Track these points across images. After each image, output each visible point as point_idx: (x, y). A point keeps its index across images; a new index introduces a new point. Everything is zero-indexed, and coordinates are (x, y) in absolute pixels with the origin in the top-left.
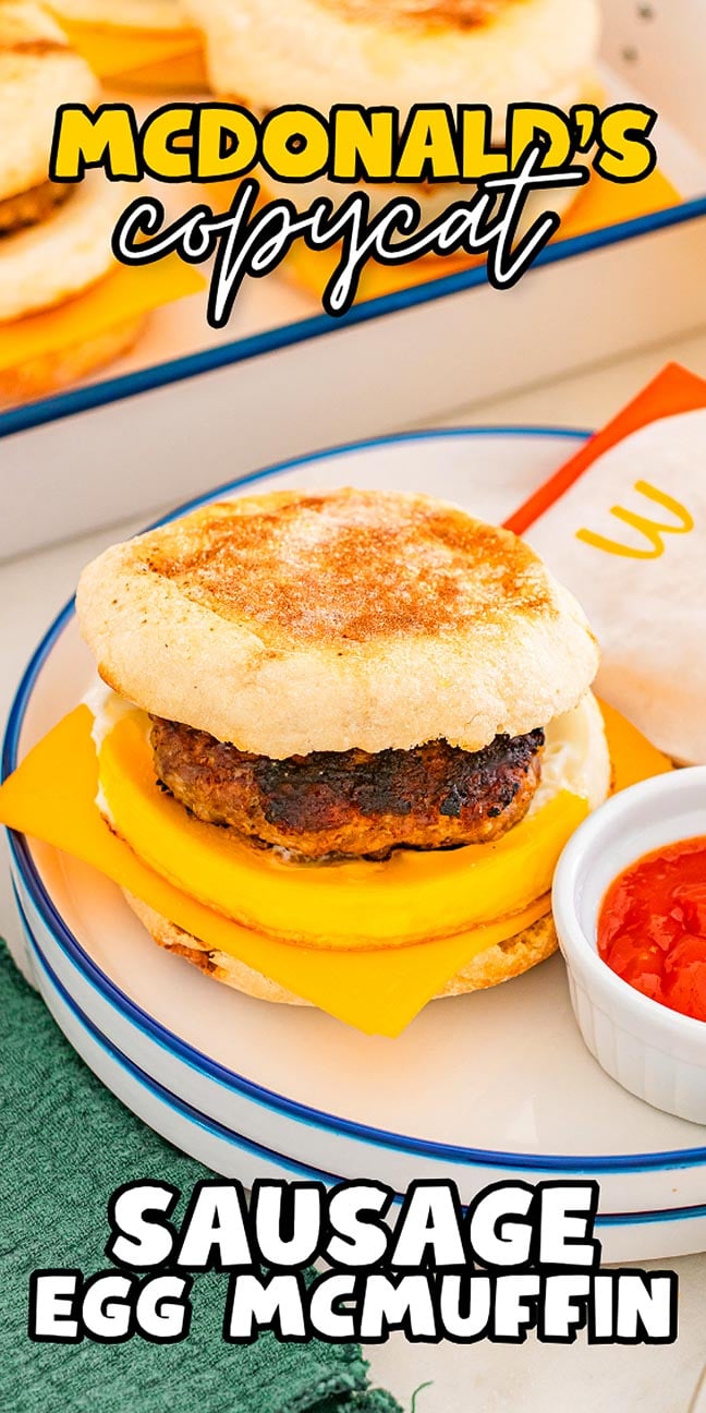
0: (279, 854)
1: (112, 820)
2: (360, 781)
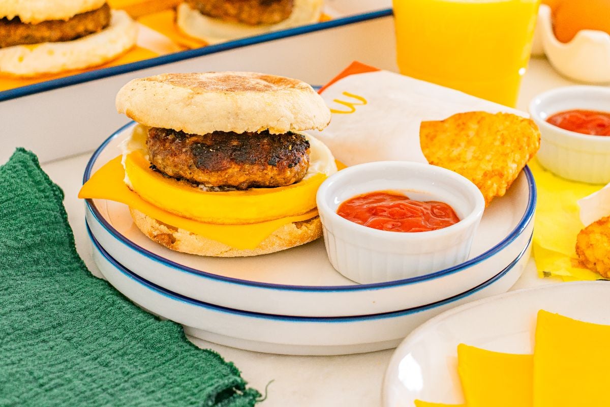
0: (201, 189)
1: (131, 186)
2: (235, 150)
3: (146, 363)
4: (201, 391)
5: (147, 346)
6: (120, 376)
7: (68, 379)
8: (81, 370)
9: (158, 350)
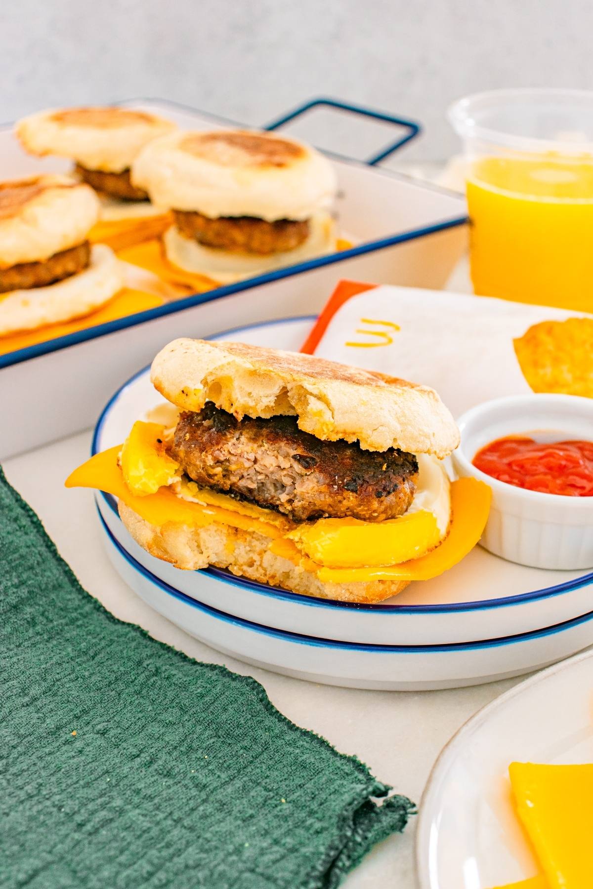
3: (225, 765)
4: (321, 804)
5: (220, 733)
6: (194, 792)
7: (117, 809)
8: (133, 787)
9: (238, 739)
